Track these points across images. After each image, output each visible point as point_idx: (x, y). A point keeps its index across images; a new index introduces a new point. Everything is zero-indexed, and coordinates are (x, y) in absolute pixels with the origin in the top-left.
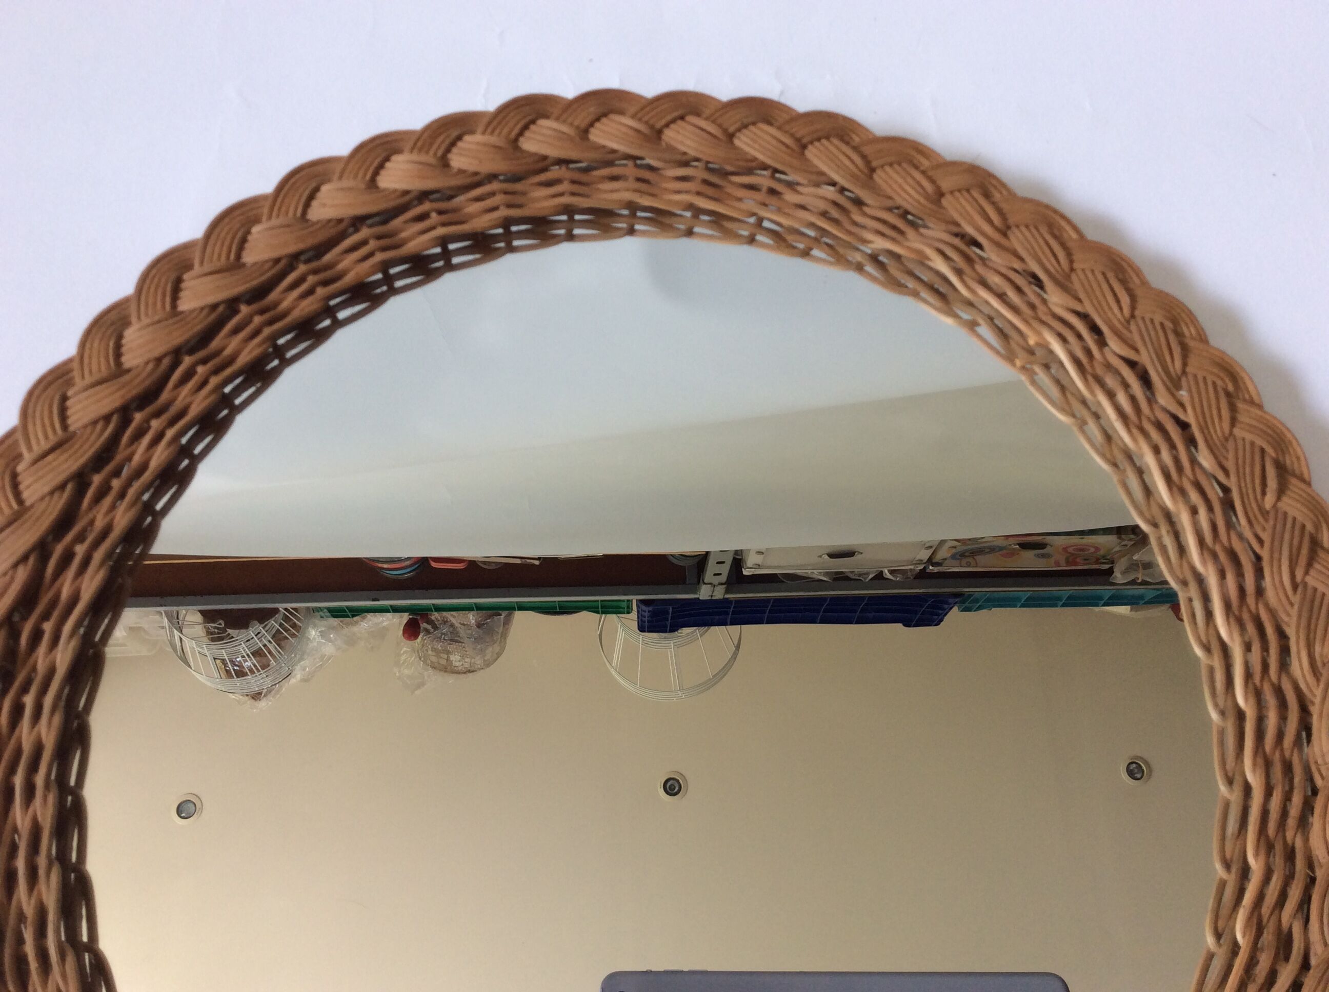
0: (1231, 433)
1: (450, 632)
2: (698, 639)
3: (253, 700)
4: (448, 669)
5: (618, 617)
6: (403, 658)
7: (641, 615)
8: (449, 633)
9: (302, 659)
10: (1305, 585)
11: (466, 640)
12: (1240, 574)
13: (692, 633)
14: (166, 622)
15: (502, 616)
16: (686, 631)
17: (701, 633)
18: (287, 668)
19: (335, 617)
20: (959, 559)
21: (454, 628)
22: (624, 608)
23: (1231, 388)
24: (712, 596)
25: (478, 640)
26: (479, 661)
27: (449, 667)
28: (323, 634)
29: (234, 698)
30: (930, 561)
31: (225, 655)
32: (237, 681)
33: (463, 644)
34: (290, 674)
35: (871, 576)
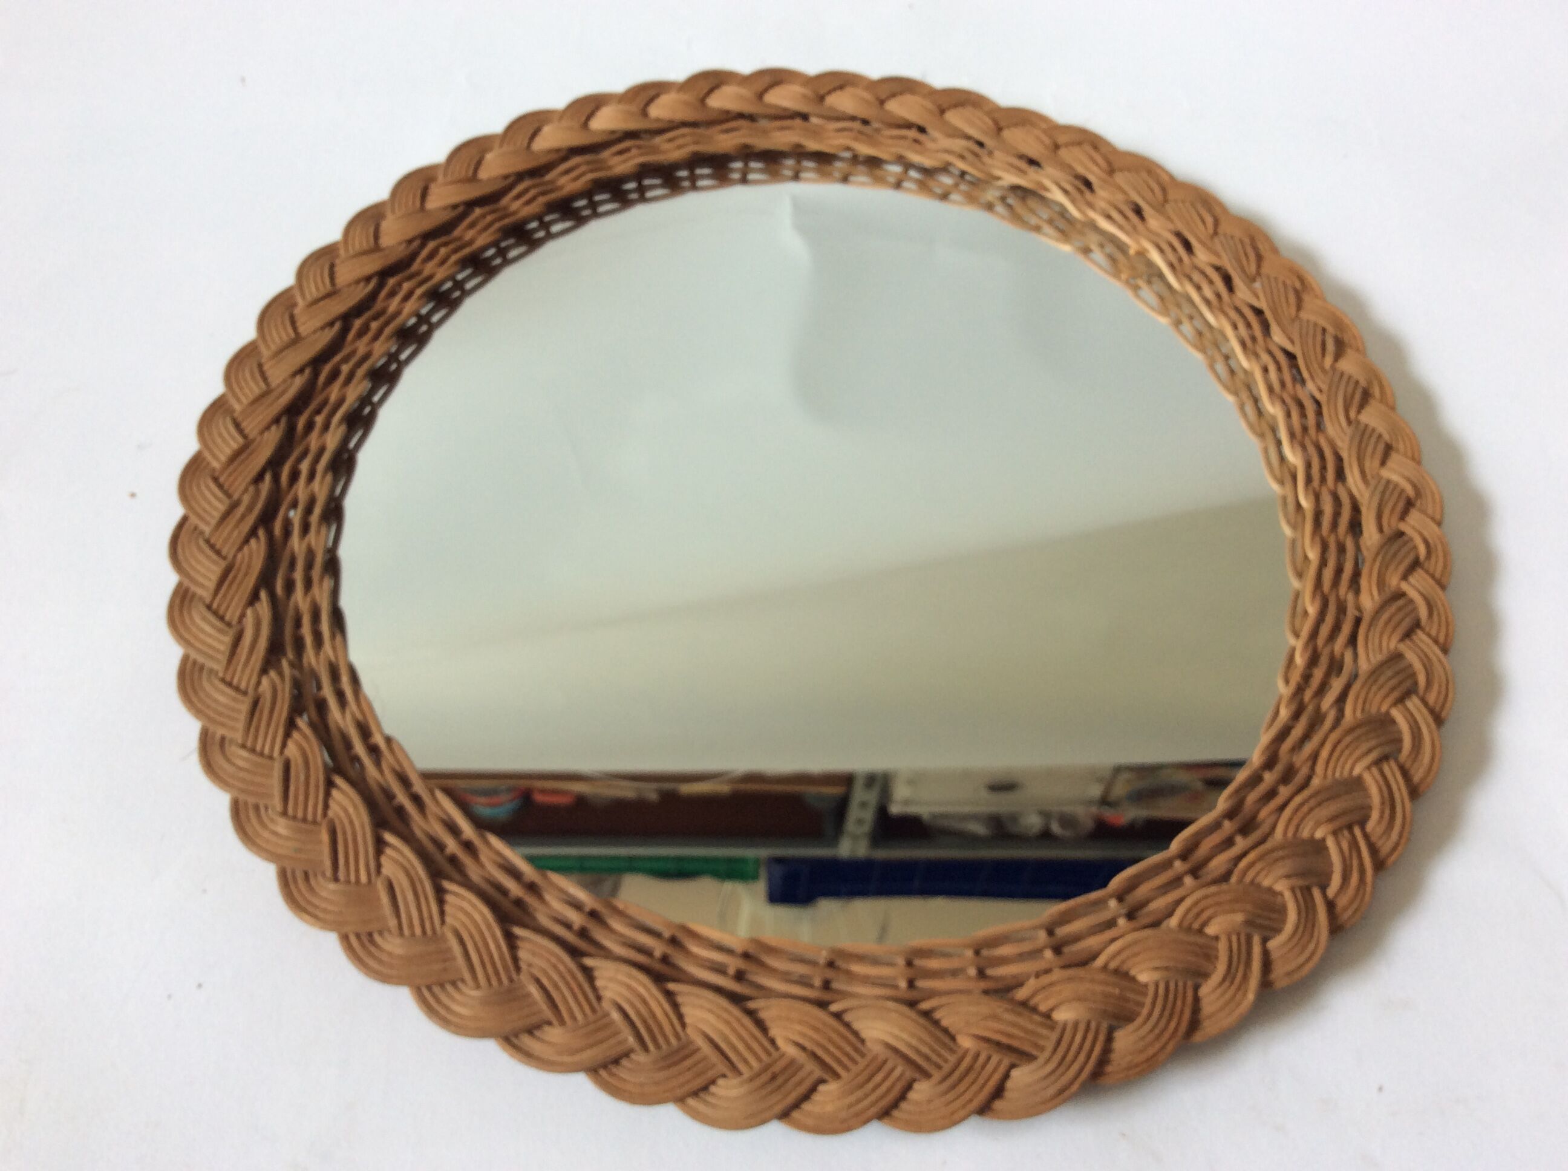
0: (1297, 316)
2: (839, 912)
5: (743, 883)
7: (770, 880)
10: (1358, 422)
12: (1303, 415)
20: (1137, 802)
22: (751, 872)
23: (1298, 285)
24: (853, 854)
30: (1104, 801)
35: (1037, 830)
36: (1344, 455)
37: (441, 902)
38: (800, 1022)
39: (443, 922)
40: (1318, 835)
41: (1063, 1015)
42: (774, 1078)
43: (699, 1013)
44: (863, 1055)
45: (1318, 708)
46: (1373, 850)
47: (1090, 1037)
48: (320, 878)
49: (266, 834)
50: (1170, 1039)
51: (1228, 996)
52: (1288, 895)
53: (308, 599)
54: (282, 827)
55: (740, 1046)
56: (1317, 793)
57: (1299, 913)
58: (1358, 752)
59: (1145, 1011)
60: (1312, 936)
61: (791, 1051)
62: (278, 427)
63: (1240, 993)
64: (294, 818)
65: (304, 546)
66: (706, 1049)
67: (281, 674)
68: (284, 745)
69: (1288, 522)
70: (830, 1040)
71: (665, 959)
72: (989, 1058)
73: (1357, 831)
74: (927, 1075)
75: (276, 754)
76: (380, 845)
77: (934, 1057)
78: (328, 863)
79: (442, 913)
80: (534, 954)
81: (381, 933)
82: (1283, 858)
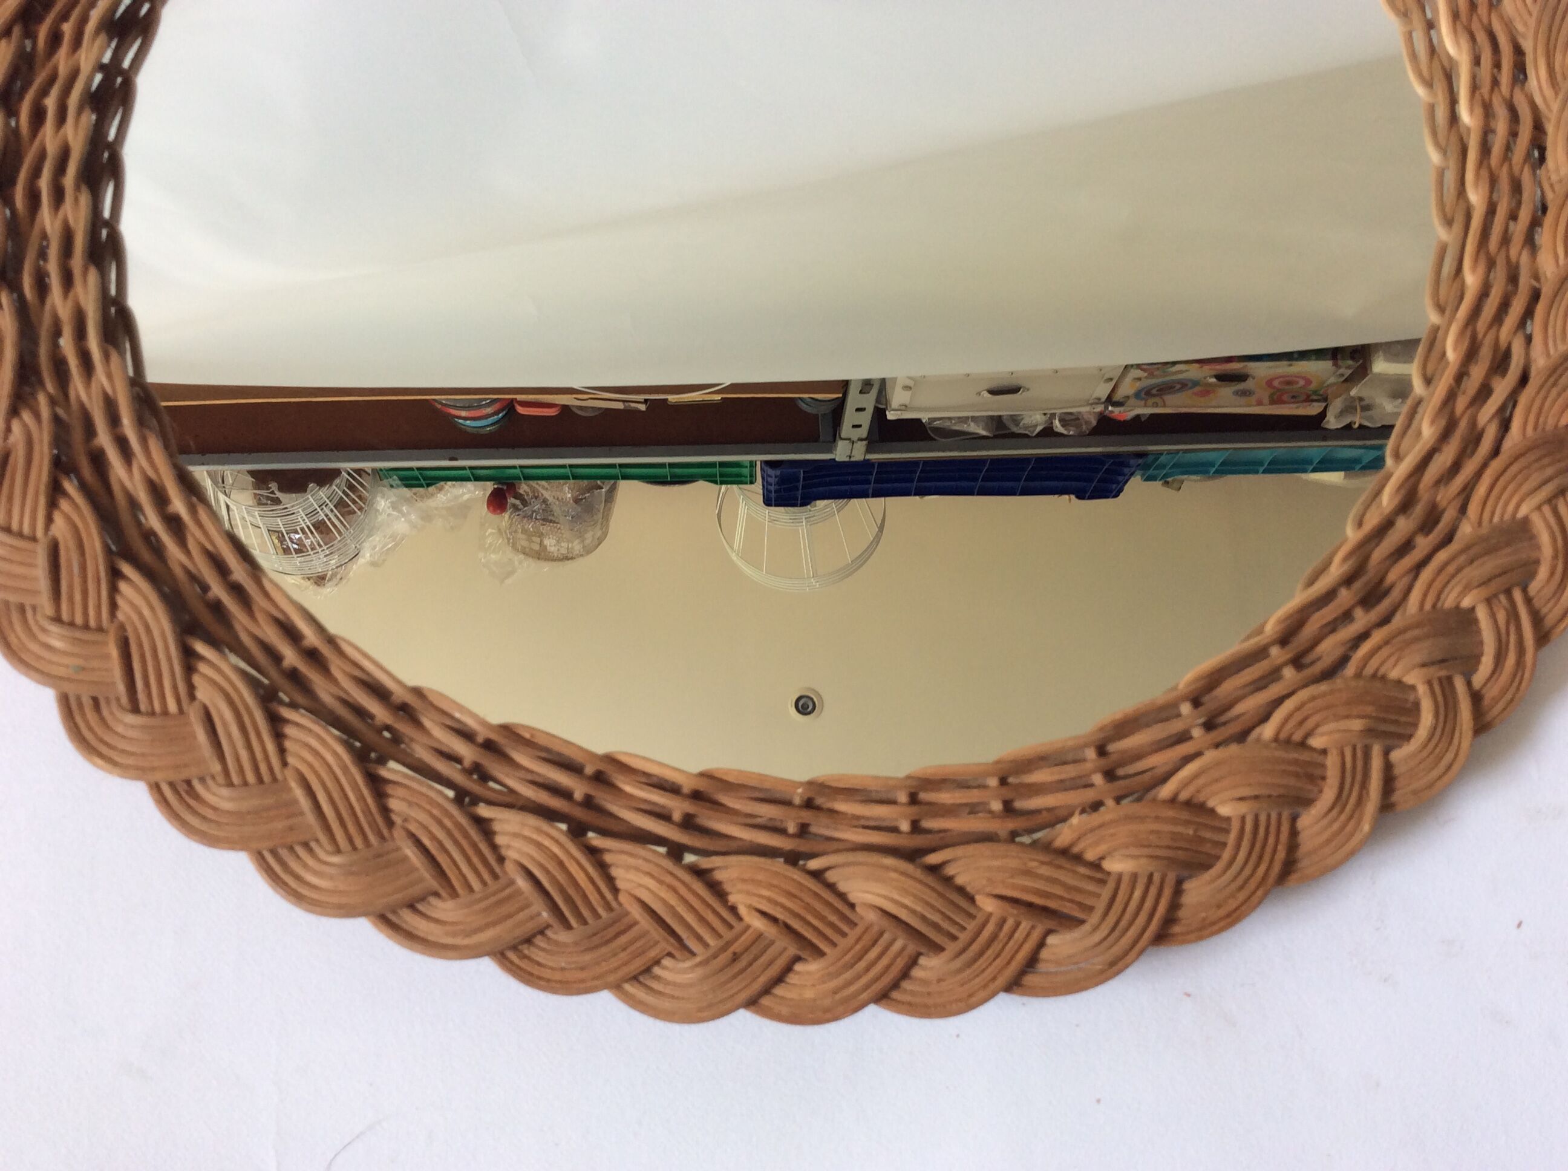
1: (543, 510)
2: (835, 514)
3: (316, 586)
4: (541, 555)
5: (740, 488)
6: (489, 541)
7: (767, 482)
8: (541, 511)
9: (370, 535)
11: (562, 519)
13: (826, 506)
14: (210, 484)
15: (603, 490)
16: (821, 504)
17: (837, 507)
18: (354, 546)
19: (407, 486)
20: (1144, 399)
21: (547, 505)
22: (747, 477)
24: (850, 457)
25: (576, 518)
26: (577, 546)
27: (543, 554)
28: (394, 506)
29: (294, 583)
30: (1110, 400)
31: (281, 526)
32: (297, 560)
33: (559, 525)
34: (358, 554)
35: (1039, 429)
36: (1527, 45)
37: (279, 737)
38: (770, 886)
39: (285, 764)
40: (1466, 603)
41: (1114, 865)
42: (736, 957)
43: (632, 876)
44: (853, 924)
45: (1473, 423)
46: (1537, 619)
47: (1153, 891)
48: (114, 707)
49: (33, 647)
50: (1257, 888)
51: (1336, 826)
52: (1422, 689)
53: (70, 303)
54: (57, 638)
55: (690, 918)
56: (1467, 548)
57: (1436, 715)
58: (1526, 488)
59: (1226, 855)
60: (1450, 743)
61: (758, 923)
62: (9, 42)
63: (1352, 823)
64: (72, 624)
65: (58, 223)
66: (645, 922)
67: (37, 416)
68: (49, 520)
69: (1437, 144)
70: (808, 907)
71: (588, 803)
72: (1018, 925)
73: (1517, 595)
74: (939, 949)
75: (40, 533)
76: (189, 659)
77: (945, 925)
78: (121, 688)
79: (282, 751)
80: (410, 804)
81: (202, 780)
82: (1417, 640)
